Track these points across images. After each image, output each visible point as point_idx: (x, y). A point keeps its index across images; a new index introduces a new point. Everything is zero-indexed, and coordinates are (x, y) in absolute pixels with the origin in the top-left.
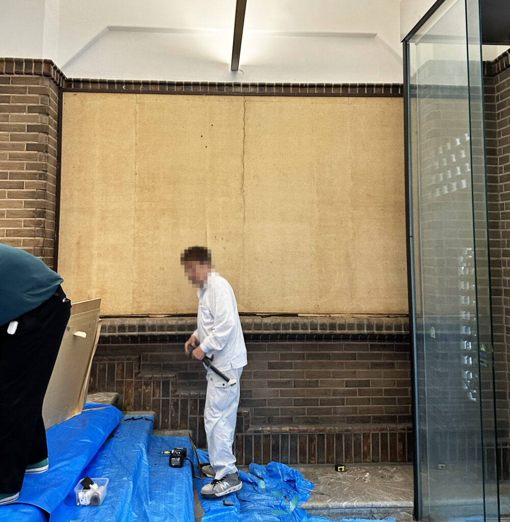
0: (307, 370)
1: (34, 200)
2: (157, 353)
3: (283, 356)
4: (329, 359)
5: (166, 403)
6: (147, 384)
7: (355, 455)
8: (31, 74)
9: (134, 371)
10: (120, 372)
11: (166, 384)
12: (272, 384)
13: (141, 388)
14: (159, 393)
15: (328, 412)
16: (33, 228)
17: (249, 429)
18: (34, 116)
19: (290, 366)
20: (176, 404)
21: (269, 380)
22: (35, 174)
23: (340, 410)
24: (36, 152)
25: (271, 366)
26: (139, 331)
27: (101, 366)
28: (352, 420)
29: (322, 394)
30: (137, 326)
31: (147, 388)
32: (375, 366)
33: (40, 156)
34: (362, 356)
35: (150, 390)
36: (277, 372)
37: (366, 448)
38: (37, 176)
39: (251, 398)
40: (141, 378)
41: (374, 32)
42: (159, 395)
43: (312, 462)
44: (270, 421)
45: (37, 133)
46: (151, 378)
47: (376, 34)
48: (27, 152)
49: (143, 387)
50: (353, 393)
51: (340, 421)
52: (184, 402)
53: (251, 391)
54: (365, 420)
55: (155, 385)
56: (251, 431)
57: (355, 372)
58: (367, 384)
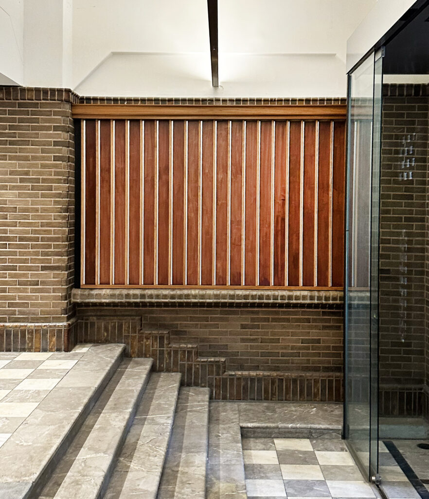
0: (271, 330)
1: (61, 199)
2: (155, 315)
3: (253, 320)
4: (289, 322)
5: (162, 352)
6: (147, 339)
7: (307, 396)
8: (55, 100)
9: (137, 328)
10: (126, 329)
11: (162, 338)
12: (243, 340)
13: (143, 341)
14: (157, 345)
15: (287, 362)
16: (61, 221)
17: (226, 373)
18: (58, 134)
19: (258, 327)
20: (169, 354)
21: (241, 337)
22: (61, 179)
23: (296, 361)
24: (61, 162)
25: (243, 327)
26: (141, 299)
27: (113, 324)
28: (307, 369)
29: (282, 349)
30: (139, 295)
31: (147, 341)
32: (325, 328)
33: (64, 165)
34: (315, 320)
35: (149, 342)
36: (248, 331)
37: (316, 390)
38: (63, 181)
39: (227, 351)
40: (143, 333)
41: (334, 53)
42: (157, 346)
43: (273, 399)
44: (242, 368)
45: (61, 147)
46: (150, 334)
47: (336, 54)
48: (54, 162)
49: (145, 340)
50: (308, 348)
51: (297, 370)
52: (176, 352)
53: (227, 345)
54: (316, 369)
55: (153, 339)
56: (226, 375)
57: (309, 332)
58: (318, 341)
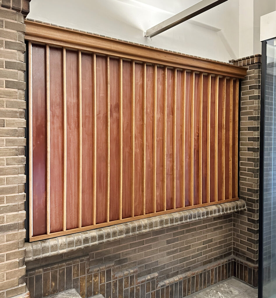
0: (185, 240)
2: (100, 251)
3: (174, 235)
4: (196, 231)
5: (109, 285)
6: (96, 276)
7: (208, 283)
8: (8, 7)
9: (86, 269)
10: (75, 272)
11: (109, 272)
12: (169, 254)
13: (92, 280)
14: (104, 280)
15: (194, 262)
16: (16, 166)
18: (12, 53)
19: (177, 240)
20: (115, 284)
21: (167, 251)
22: (16, 112)
23: (200, 259)
24: (16, 90)
25: (168, 242)
26: (99, 240)
27: (61, 272)
28: (205, 263)
29: (192, 253)
30: (97, 236)
31: (95, 279)
32: (215, 229)
33: (20, 94)
34: (210, 225)
35: (98, 279)
36: (171, 245)
37: (212, 277)
38: (18, 114)
39: (158, 266)
40: (92, 272)
42: (105, 282)
43: (189, 294)
44: (168, 277)
45: (16, 71)
46: (98, 271)
47: (220, 30)
49: (93, 279)
50: (206, 247)
51: (201, 266)
52: (121, 281)
53: (157, 261)
54: (210, 262)
55: (101, 275)
56: (159, 287)
57: (207, 235)
58: (211, 241)
